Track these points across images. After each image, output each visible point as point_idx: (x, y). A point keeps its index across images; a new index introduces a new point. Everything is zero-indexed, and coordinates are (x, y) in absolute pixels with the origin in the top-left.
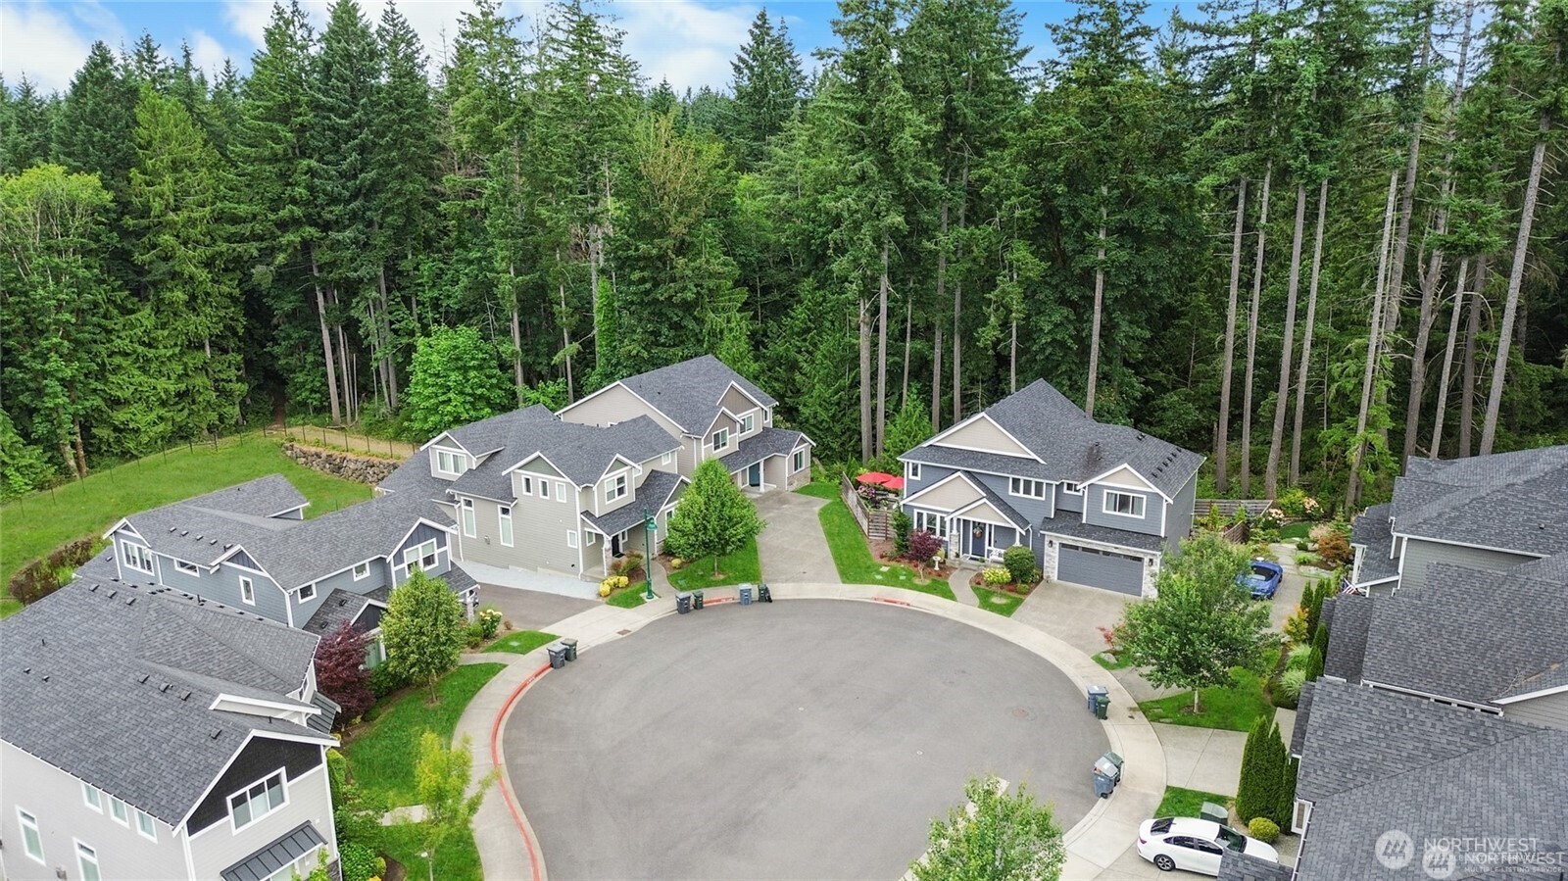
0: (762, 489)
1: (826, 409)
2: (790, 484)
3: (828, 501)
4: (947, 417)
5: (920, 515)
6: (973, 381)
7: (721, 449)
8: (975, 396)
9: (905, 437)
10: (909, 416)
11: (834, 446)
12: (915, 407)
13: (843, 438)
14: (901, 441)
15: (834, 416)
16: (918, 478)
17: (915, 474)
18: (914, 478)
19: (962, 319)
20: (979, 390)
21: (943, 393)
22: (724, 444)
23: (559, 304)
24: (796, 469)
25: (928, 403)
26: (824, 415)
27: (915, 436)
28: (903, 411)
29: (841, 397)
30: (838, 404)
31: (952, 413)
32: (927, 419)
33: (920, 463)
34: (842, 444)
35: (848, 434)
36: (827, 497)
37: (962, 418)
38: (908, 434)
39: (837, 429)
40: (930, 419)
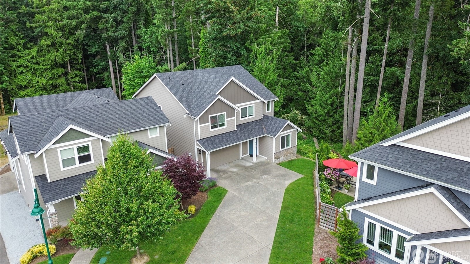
0: (255, 160)
1: (324, 108)
2: (277, 158)
3: (301, 176)
4: (411, 118)
5: (372, 227)
6: (433, 94)
7: (219, 128)
8: (434, 105)
9: (374, 131)
10: (380, 115)
11: (327, 132)
12: (385, 109)
13: (334, 127)
14: (371, 133)
15: (328, 113)
16: (374, 182)
17: (370, 176)
18: (369, 181)
19: (431, 44)
20: (439, 100)
21: (409, 102)
22: (223, 125)
23: (191, 46)
24: (283, 146)
25: (397, 108)
26: (321, 112)
27: (383, 130)
28: (375, 111)
29: (333, 100)
30: (332, 105)
31: (415, 116)
32: (394, 117)
33: (377, 165)
34: (333, 131)
35: (337, 124)
36: (301, 173)
37: (423, 120)
38: (378, 128)
39: (330, 121)
40: (397, 119)
